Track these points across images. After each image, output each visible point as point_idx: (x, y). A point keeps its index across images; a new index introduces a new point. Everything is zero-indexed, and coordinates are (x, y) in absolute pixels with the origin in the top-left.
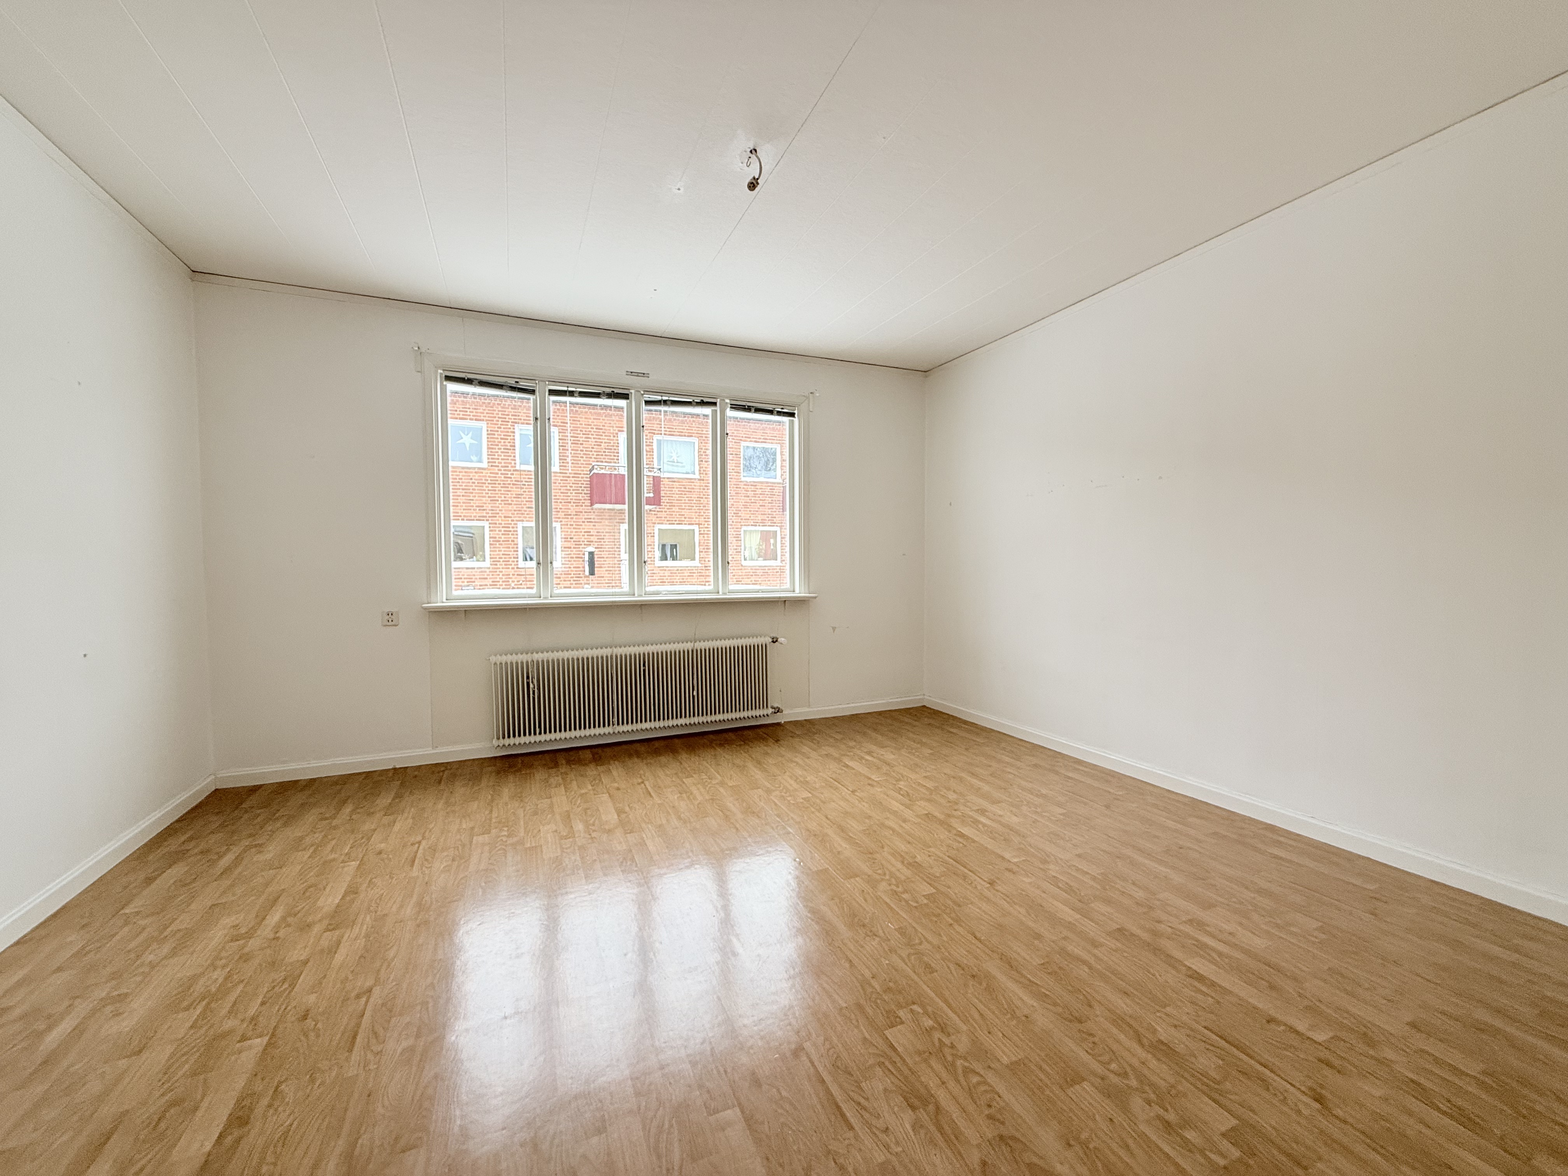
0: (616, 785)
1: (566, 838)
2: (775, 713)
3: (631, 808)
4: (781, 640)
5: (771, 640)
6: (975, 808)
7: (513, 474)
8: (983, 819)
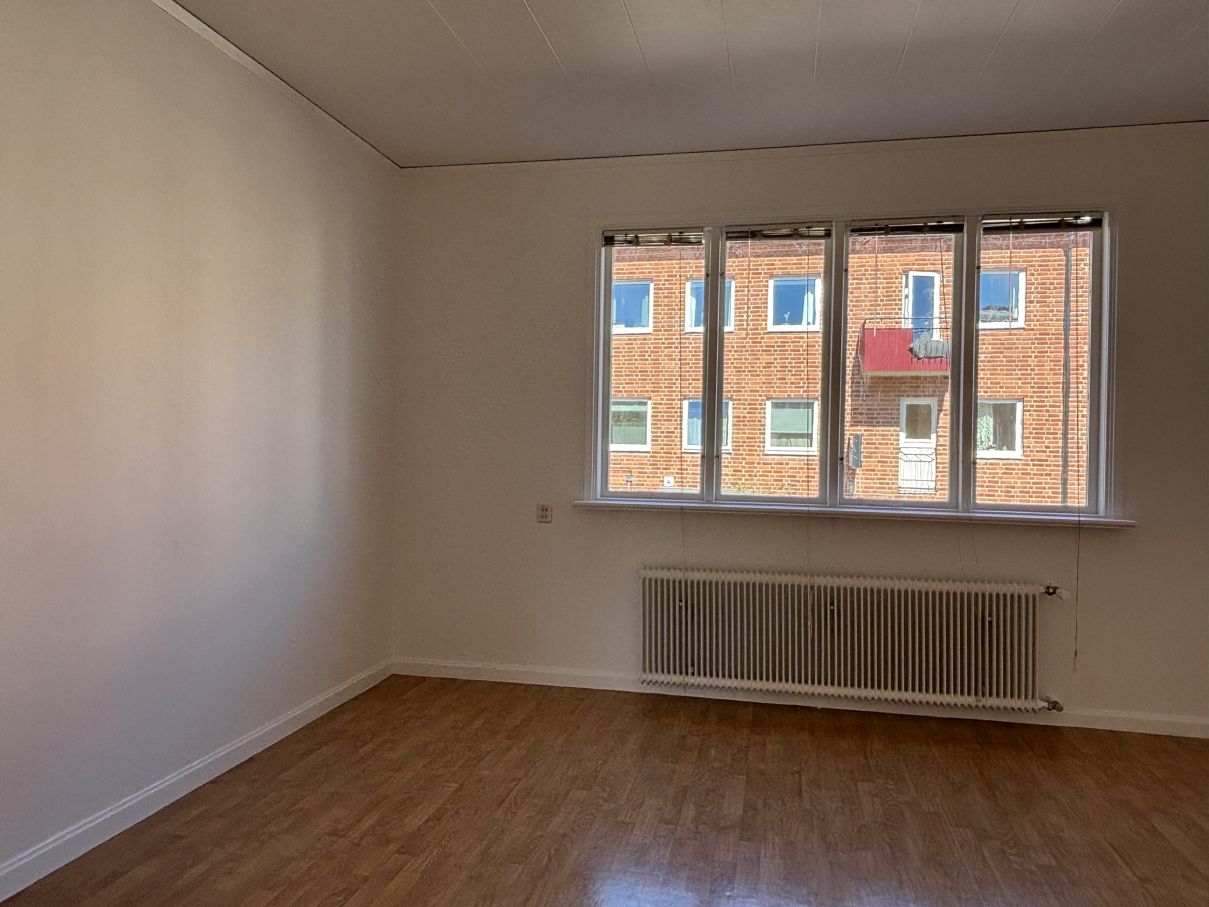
0: (762, 766)
1: (668, 822)
2: (1049, 710)
3: (765, 804)
4: (1063, 593)
5: (1043, 590)
7: (763, 338)
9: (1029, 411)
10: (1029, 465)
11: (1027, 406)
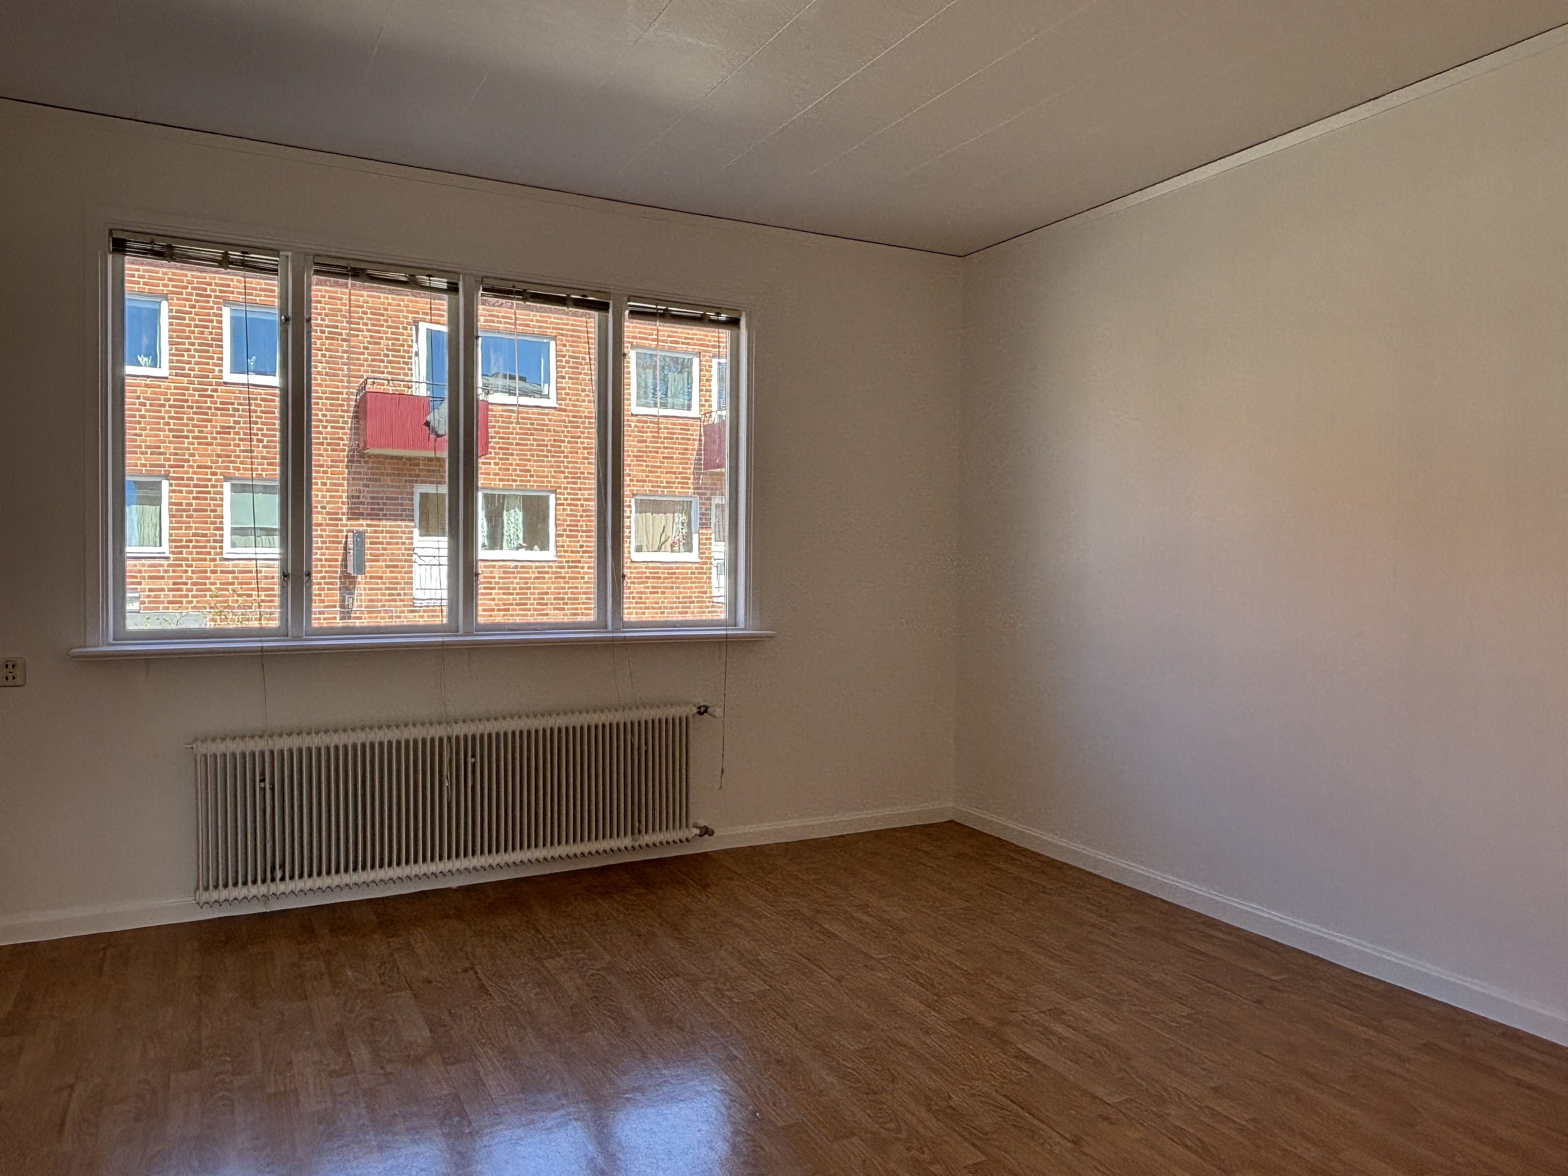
1: (340, 1074)
2: (702, 836)
3: (453, 1017)
4: (713, 709)
5: (695, 710)
6: (1044, 1008)
7: (216, 391)
8: (1059, 1028)
9: (562, 504)
10: (563, 567)
11: (560, 499)
